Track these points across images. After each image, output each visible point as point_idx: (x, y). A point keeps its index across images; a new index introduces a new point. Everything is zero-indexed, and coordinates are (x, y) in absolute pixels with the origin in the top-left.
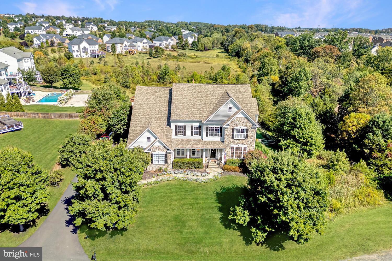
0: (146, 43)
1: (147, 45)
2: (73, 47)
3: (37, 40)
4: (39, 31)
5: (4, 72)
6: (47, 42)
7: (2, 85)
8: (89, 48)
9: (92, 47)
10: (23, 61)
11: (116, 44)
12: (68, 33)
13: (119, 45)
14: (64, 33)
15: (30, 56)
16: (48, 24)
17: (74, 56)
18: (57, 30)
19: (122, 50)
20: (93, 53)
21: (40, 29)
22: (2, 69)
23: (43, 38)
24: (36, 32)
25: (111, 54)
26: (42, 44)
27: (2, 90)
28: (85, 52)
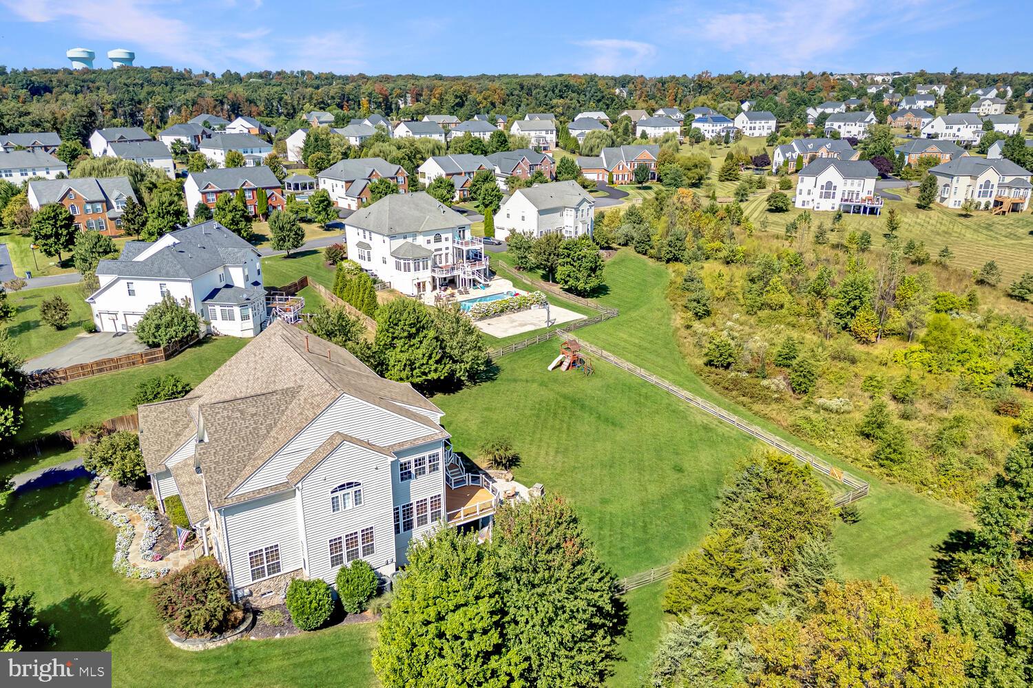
2: (802, 181)
3: (781, 155)
4: (858, 124)
5: (450, 236)
6: (800, 159)
7: (409, 260)
8: (844, 186)
9: (852, 184)
10: (565, 213)
11: (952, 177)
12: (932, 132)
13: (966, 180)
14: (923, 131)
15: (580, 204)
16: (931, 103)
17: (798, 205)
18: (923, 120)
19: (969, 198)
20: (846, 200)
21: (862, 120)
22: (446, 230)
23: (796, 148)
24: (848, 128)
25: (919, 206)
26: (786, 163)
27: (407, 269)
28: (827, 196)
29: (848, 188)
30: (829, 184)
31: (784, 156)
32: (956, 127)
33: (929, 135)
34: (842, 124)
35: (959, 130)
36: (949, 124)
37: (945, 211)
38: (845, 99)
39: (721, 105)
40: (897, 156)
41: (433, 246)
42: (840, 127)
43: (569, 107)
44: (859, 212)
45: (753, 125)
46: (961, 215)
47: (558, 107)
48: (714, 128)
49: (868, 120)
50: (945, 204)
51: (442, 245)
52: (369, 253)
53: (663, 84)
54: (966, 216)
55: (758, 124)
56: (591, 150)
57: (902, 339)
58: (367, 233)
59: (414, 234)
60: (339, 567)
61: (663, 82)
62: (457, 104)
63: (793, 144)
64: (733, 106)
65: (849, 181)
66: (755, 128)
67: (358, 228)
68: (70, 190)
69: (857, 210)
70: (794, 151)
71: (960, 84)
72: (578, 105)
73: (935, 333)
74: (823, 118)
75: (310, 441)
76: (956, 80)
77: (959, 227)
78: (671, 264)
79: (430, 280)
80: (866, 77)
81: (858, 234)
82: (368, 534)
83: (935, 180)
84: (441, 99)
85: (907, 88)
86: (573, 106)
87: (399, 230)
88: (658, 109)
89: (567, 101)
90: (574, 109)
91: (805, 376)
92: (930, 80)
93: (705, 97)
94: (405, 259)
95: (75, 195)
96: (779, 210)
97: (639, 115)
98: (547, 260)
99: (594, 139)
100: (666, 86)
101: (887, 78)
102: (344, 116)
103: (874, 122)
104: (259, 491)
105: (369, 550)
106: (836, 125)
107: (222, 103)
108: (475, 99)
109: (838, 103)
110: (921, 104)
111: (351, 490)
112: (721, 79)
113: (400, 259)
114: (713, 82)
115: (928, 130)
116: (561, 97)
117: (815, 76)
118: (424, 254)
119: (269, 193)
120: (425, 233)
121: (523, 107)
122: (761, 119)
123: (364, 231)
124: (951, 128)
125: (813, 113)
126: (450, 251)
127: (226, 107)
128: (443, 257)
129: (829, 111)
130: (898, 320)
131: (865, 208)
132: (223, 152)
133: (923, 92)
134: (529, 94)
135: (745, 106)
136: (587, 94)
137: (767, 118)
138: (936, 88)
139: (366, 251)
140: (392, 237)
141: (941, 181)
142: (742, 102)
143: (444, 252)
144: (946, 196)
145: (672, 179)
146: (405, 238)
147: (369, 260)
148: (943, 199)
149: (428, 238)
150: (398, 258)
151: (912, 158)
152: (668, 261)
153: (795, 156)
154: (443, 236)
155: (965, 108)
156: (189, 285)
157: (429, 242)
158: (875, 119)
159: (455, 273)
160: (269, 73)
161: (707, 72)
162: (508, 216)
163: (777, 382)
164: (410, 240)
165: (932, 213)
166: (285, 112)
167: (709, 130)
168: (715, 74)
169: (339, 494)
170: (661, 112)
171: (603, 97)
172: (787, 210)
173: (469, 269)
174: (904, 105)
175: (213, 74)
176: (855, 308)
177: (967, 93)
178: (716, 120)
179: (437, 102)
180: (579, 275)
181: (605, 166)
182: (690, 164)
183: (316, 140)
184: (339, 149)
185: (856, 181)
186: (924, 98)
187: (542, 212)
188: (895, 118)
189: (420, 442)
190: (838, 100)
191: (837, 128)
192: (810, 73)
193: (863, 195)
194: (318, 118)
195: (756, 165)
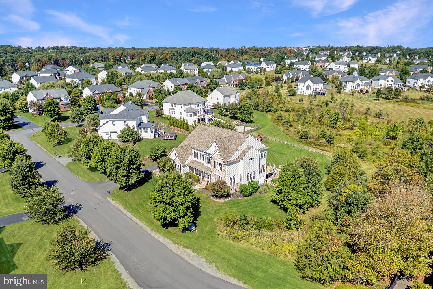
0: (392, 81)
1: (393, 83)
2: (299, 85)
3: (286, 76)
4: (305, 65)
5: (201, 104)
6: (292, 78)
7: (191, 113)
8: (313, 86)
9: (316, 85)
10: (231, 97)
11: (346, 82)
12: (331, 68)
13: (351, 83)
14: (327, 68)
15: (236, 94)
16: (326, 58)
17: (298, 93)
18: (326, 64)
19: (352, 89)
20: (315, 91)
21: (307, 64)
22: (200, 103)
23: (291, 74)
24: (302, 67)
25: (337, 92)
26: (288, 79)
27: (191, 116)
28: (308, 89)
29: (315, 87)
30: (309, 85)
31: (287, 77)
32: (338, 66)
33: (329, 69)
34: (300, 65)
35: (339, 67)
36: (336, 65)
37: (345, 93)
38: (297, 57)
39: (253, 59)
40: (325, 76)
41: (197, 108)
42: (299, 67)
43: (197, 60)
44: (319, 95)
45: (268, 66)
46: (351, 95)
47: (193, 60)
48: (255, 68)
49: (308, 64)
50: (345, 91)
51: (199, 108)
52: (174, 111)
53: (228, 51)
54: (353, 95)
55: (269, 66)
56: (213, 76)
57: (350, 130)
58: (173, 105)
59: (191, 104)
60: (249, 181)
61: (228, 50)
62: (152, 60)
63: (289, 72)
64: (258, 59)
65: (315, 84)
66: (268, 68)
67: (169, 103)
68: (48, 94)
69: (319, 94)
70: (290, 75)
71: (334, 51)
72: (200, 59)
73: (362, 126)
74: (292, 64)
75: (243, 147)
76: (332, 49)
77: (351, 98)
78: (268, 113)
79: (197, 119)
80: (299, 48)
81: (325, 101)
82: (254, 172)
83: (342, 83)
84: (145, 58)
85: (316, 52)
86: (198, 60)
87: (186, 103)
88: (231, 61)
89: (196, 58)
90: (199, 61)
91: (332, 139)
92: (323, 49)
93: (246, 56)
94: (190, 113)
95: (49, 96)
96: (293, 95)
97: (225, 63)
98: (234, 112)
99: (214, 72)
100: (230, 52)
101: (307, 49)
102: (108, 65)
103: (310, 65)
104: (234, 160)
105: (254, 178)
106: (298, 66)
107: (51, 60)
108: (160, 58)
109: (295, 58)
110: (323, 58)
111: (252, 160)
112: (250, 49)
113: (188, 112)
114: (247, 50)
115: (329, 67)
116: (193, 56)
117: (282, 48)
118: (196, 111)
119: (117, 93)
120: (194, 104)
121: (179, 61)
122: (270, 64)
123: (172, 104)
124: (337, 66)
125: (288, 62)
126: (201, 110)
127: (53, 62)
128: (199, 112)
129: (293, 61)
130: (348, 124)
131: (321, 93)
132: (77, 79)
133: (322, 54)
134: (181, 55)
135: (262, 59)
136: (203, 55)
137: (273, 64)
138: (326, 52)
139: (173, 111)
140: (185, 105)
141: (344, 84)
142: (260, 58)
143: (199, 110)
144: (345, 89)
145: (252, 86)
146: (188, 106)
147: (174, 114)
148: (344, 90)
149: (195, 105)
150: (187, 112)
151: (330, 77)
152: (267, 112)
153: (291, 77)
154: (199, 105)
155: (338, 59)
156: (135, 121)
157: (195, 107)
158: (311, 64)
159: (205, 117)
160: (58, 47)
161: (244, 47)
162: (212, 98)
163: (323, 141)
164: (189, 106)
165: (342, 94)
166: (78, 63)
167: (253, 68)
168: (247, 47)
169: (250, 161)
170: (232, 62)
171: (209, 56)
172: (295, 95)
173: (209, 116)
174: (317, 59)
175: (32, 48)
176: (336, 121)
177: (337, 54)
178: (255, 65)
179: (143, 59)
180: (246, 116)
181: (226, 82)
182: (257, 80)
183: (112, 74)
184: (122, 77)
185: (317, 84)
186: (323, 56)
187: (225, 96)
188: (316, 63)
189: (263, 149)
190: (294, 57)
191: (298, 67)
192: (280, 47)
193: (320, 89)
194: (98, 66)
195: (276, 80)
